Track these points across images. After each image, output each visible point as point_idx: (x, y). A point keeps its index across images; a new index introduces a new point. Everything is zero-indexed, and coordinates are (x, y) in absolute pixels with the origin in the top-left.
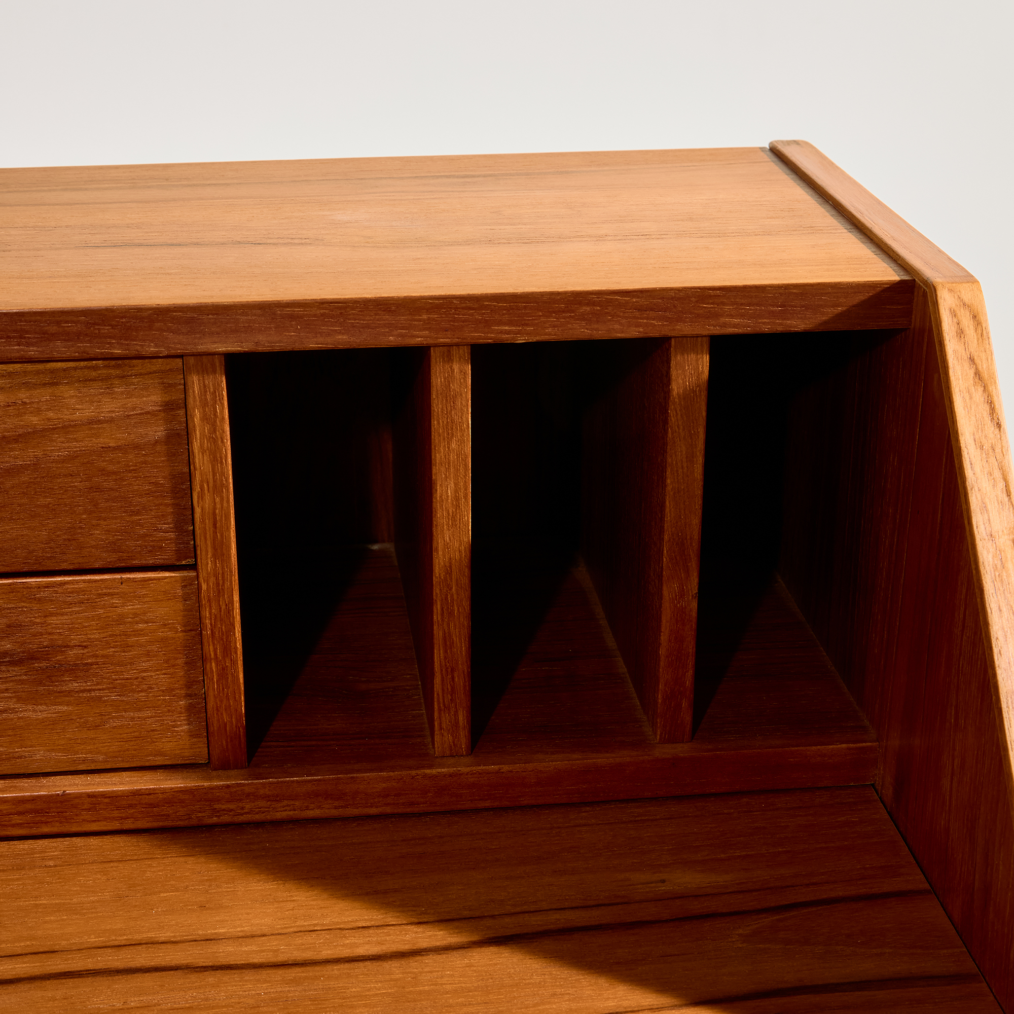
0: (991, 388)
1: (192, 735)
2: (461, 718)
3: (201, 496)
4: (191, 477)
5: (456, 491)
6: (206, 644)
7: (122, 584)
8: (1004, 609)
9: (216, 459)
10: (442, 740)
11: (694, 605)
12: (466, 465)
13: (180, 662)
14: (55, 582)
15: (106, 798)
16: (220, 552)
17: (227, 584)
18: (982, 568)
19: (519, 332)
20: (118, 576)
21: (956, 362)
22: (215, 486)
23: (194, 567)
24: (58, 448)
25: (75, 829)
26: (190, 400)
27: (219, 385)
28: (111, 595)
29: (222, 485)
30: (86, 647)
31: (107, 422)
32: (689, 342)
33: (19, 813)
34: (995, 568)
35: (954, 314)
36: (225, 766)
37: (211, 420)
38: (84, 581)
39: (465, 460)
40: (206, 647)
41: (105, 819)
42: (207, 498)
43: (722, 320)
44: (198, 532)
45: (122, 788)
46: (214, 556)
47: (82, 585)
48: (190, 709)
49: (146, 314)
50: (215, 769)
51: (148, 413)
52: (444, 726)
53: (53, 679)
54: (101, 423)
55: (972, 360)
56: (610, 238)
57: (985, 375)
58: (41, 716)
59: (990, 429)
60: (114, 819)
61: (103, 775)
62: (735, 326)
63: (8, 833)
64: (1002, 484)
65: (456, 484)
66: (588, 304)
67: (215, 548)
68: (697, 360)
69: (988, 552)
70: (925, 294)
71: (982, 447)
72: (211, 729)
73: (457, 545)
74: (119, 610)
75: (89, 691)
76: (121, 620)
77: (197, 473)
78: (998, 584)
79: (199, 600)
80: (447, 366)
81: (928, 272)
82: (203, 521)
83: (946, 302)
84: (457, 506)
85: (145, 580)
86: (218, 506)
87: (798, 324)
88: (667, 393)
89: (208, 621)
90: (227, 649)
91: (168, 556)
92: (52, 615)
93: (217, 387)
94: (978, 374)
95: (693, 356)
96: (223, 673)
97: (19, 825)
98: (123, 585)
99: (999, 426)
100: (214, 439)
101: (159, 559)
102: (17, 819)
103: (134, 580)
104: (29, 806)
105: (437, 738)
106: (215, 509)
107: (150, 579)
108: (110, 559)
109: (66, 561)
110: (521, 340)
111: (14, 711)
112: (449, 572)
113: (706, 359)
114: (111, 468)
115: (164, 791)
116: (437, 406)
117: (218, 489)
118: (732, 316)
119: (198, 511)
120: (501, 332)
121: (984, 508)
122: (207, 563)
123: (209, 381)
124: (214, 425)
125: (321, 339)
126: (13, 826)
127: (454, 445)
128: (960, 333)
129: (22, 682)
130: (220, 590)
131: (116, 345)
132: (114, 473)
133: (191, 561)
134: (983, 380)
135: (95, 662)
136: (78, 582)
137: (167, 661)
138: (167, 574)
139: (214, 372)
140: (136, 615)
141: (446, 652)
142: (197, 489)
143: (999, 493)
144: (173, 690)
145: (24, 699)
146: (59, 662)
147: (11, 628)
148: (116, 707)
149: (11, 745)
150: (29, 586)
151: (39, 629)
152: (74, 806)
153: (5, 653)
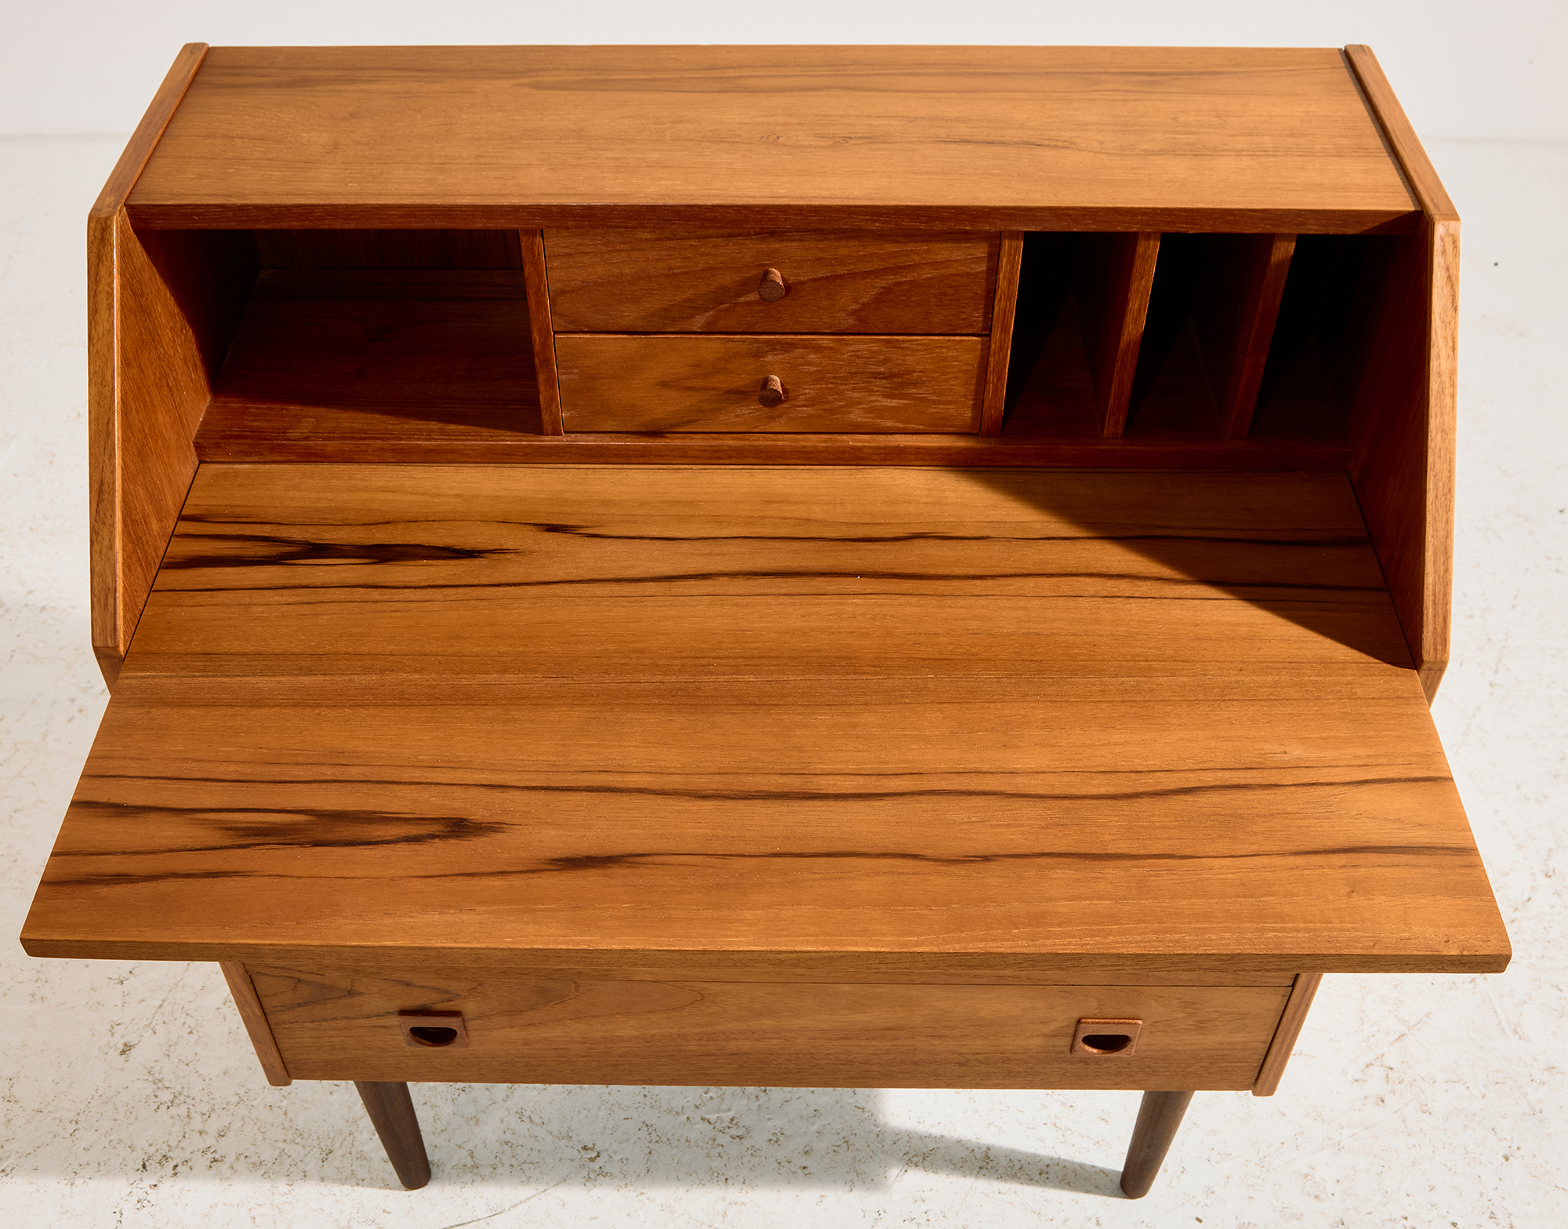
0: (1455, 287)
1: (973, 418)
2: (1121, 419)
3: (999, 301)
4: (995, 290)
5: (1140, 305)
6: (989, 373)
7: (949, 342)
8: (1439, 416)
9: (1011, 282)
10: (1108, 430)
11: (1262, 370)
12: (1148, 293)
13: (974, 382)
16: (1005, 329)
17: (1006, 346)
18: (1430, 392)
19: (1190, 228)
20: (947, 338)
21: (1438, 270)
22: (1008, 296)
23: (989, 336)
24: (927, 274)
26: (1002, 253)
27: (1019, 246)
28: (942, 347)
29: (1012, 296)
30: (924, 372)
31: (954, 261)
32: (1286, 237)
33: (876, 454)
34: (1438, 392)
35: (1442, 239)
36: (988, 435)
37: (1012, 263)
38: (929, 340)
39: (1148, 290)
40: (988, 376)
41: (922, 460)
42: (1003, 302)
43: (1307, 227)
44: (994, 318)
45: (933, 444)
46: (1002, 331)
47: (926, 342)
48: (974, 405)
49: (987, 210)
50: (982, 437)
51: (978, 258)
52: (1111, 423)
53: (904, 387)
54: (951, 262)
55: (1448, 269)
56: (1244, 153)
57: (1453, 279)
58: (893, 405)
59: (1450, 312)
60: (927, 460)
61: (921, 436)
62: (1314, 230)
63: (869, 463)
64: (1451, 344)
65: (1141, 302)
66: (1232, 215)
67: (1002, 327)
68: (1288, 246)
69: (1436, 383)
70: (1427, 223)
71: (1443, 322)
72: (984, 417)
73: (1135, 332)
74: (945, 355)
75: (922, 394)
76: (945, 359)
77: (1000, 290)
78: (1438, 402)
79: (988, 353)
80: (1147, 242)
81: (1432, 209)
82: (998, 313)
83: (1440, 230)
84: (1139, 313)
85: (961, 341)
86: (1008, 306)
87: (1349, 231)
88: (1269, 260)
89: (992, 364)
90: (1000, 378)
91: (976, 329)
92: (908, 355)
93: (1019, 247)
94: (1449, 277)
95: (1286, 243)
96: (995, 391)
97: (876, 460)
99: (1456, 310)
100: (1011, 273)
101: (970, 330)
102: (875, 457)
103: (956, 341)
104: (882, 451)
105: (1106, 429)
106: (1006, 307)
107: (965, 340)
108: (945, 329)
109: (921, 329)
110: (1191, 232)
111: (880, 402)
112: (1128, 346)
113: (1294, 244)
114: (954, 284)
115: (955, 448)
116: (1138, 262)
117: (1009, 298)
118: (1313, 225)
119: (996, 308)
120: (1181, 227)
121: (1439, 356)
122: (997, 335)
123: (1014, 243)
124: (1013, 266)
125: (1079, 227)
126: (873, 460)
127: (1143, 282)
128: (1444, 252)
129: (887, 388)
130: (1001, 348)
131: (967, 225)
132: (954, 287)
133: (988, 333)
134: (1451, 280)
135: (927, 380)
136: (925, 340)
137: (966, 382)
138: (974, 338)
139: (1018, 239)
140: (953, 358)
141: (1119, 386)
142: (998, 297)
143: (1448, 349)
144: (966, 396)
145: (886, 396)
146: (908, 379)
147: (885, 361)
148: (934, 402)
149: (875, 418)
150: (898, 341)
151: (900, 362)
152: (907, 453)
153: (880, 373)
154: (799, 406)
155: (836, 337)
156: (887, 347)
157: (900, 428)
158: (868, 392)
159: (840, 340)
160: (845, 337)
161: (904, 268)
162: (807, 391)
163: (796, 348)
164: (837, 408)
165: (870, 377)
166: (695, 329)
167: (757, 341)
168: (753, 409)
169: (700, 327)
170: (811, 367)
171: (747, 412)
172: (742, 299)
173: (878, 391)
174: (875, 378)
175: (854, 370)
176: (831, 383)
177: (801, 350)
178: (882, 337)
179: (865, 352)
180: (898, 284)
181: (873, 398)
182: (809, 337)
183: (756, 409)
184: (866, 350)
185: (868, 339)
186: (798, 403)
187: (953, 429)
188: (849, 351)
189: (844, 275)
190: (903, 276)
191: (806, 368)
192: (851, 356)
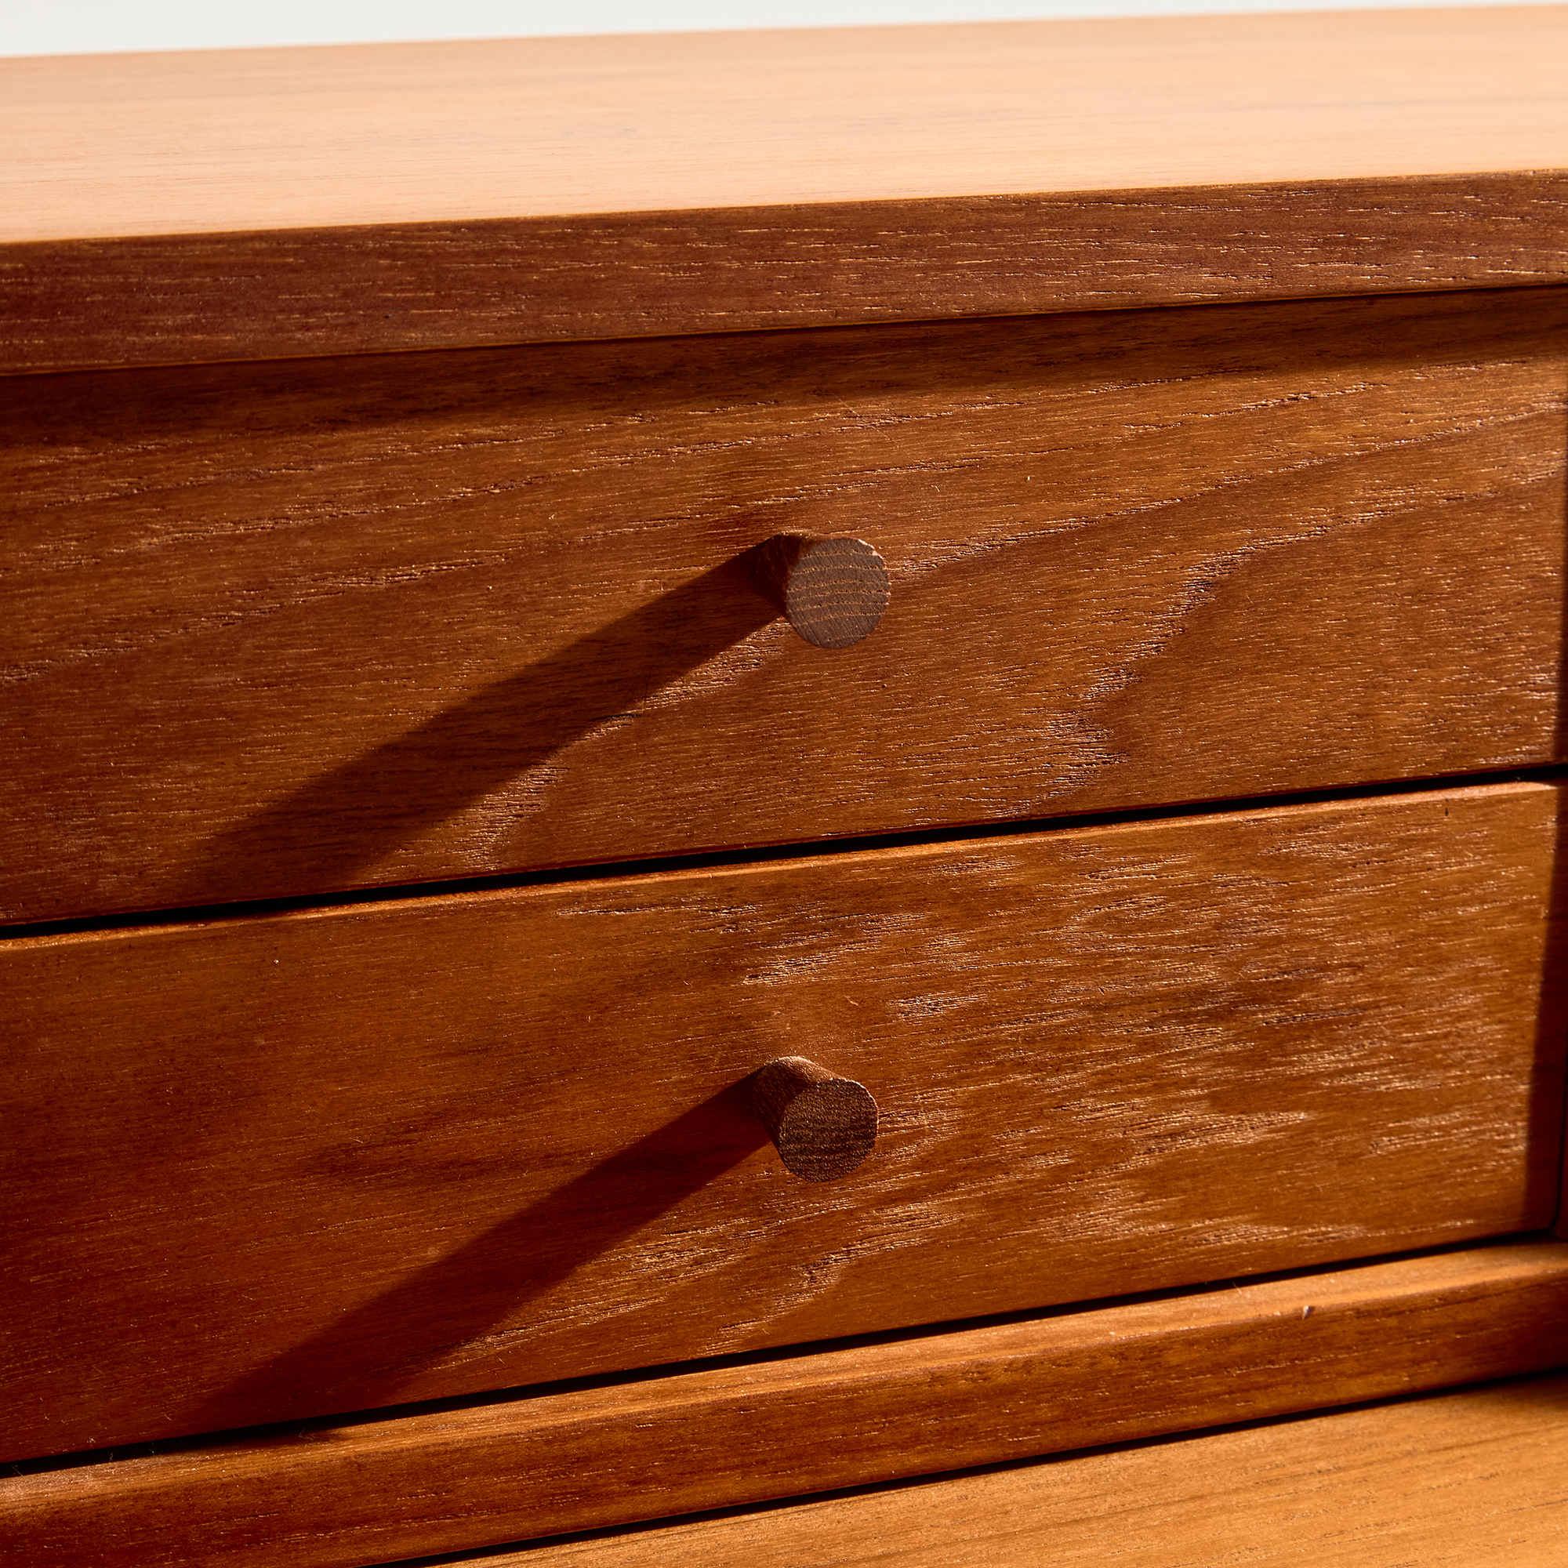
1: (1531, 1161)
7: (1447, 814)
14: (1320, 816)
15: (1390, 1315)
20: (1440, 797)
24: (1366, 505)
25: (1322, 1396)
28: (1424, 840)
30: (1360, 968)
38: (1377, 811)
47: (1369, 823)
48: (1535, 1100)
50: (1561, 1242)
51: (1542, 417)
53: (1290, 1047)
54: (1453, 444)
63: (1189, 1420)
75: (1353, 1071)
76: (1435, 898)
85: (1490, 802)
91: (1540, 744)
92: (1304, 896)
98: (1450, 815)
101: (1519, 755)
102: (1209, 1384)
103: (1470, 804)
104: (1238, 1349)
107: (1500, 800)
109: (1346, 766)
111: (1200, 1132)
114: (1460, 544)
129: (1226, 1059)
131: (1524, 257)
135: (1373, 1002)
136: (1363, 813)
137: (1507, 994)
138: (1533, 787)
140: (1463, 885)
144: (1510, 1059)
145: (1219, 1102)
146: (1304, 1006)
147: (1213, 937)
148: (1405, 1106)
149: (1184, 1213)
150: (1269, 830)
151: (1276, 930)
152: (1328, 1344)
153: (1202, 993)
154: (892, 1199)
155: (1038, 839)
156: (1226, 865)
157: (1270, 1247)
158: (1159, 1088)
159: (1051, 852)
160: (1072, 835)
161: (1284, 485)
162: (924, 1120)
163: (888, 910)
164: (1039, 1185)
165: (1164, 1018)
166: (477, 860)
167: (728, 892)
168: (708, 1243)
169: (498, 851)
170: (941, 996)
171: (687, 1256)
172: (671, 693)
173: (1193, 1082)
174: (1185, 1019)
175: (1111, 989)
176: (1020, 1065)
177: (907, 917)
178: (1210, 820)
179: (1146, 899)
180: (1263, 563)
181: (1179, 1119)
182: (936, 848)
183: (720, 1239)
184: (1152, 888)
185: (1163, 834)
186: (888, 1185)
187: (1457, 1226)
188: (1091, 900)
189: (1071, 535)
190: (1283, 525)
191: (927, 1006)
192: (1094, 923)
